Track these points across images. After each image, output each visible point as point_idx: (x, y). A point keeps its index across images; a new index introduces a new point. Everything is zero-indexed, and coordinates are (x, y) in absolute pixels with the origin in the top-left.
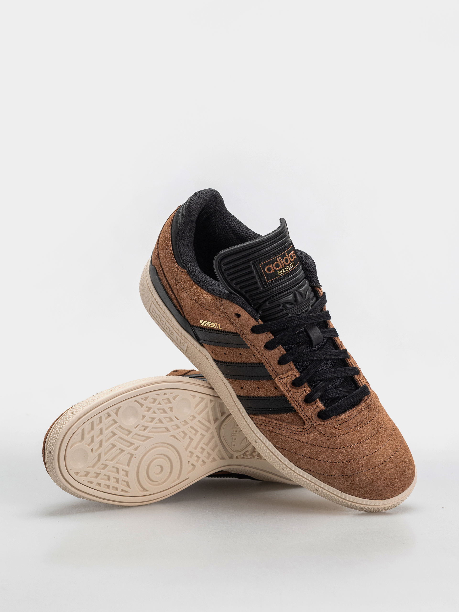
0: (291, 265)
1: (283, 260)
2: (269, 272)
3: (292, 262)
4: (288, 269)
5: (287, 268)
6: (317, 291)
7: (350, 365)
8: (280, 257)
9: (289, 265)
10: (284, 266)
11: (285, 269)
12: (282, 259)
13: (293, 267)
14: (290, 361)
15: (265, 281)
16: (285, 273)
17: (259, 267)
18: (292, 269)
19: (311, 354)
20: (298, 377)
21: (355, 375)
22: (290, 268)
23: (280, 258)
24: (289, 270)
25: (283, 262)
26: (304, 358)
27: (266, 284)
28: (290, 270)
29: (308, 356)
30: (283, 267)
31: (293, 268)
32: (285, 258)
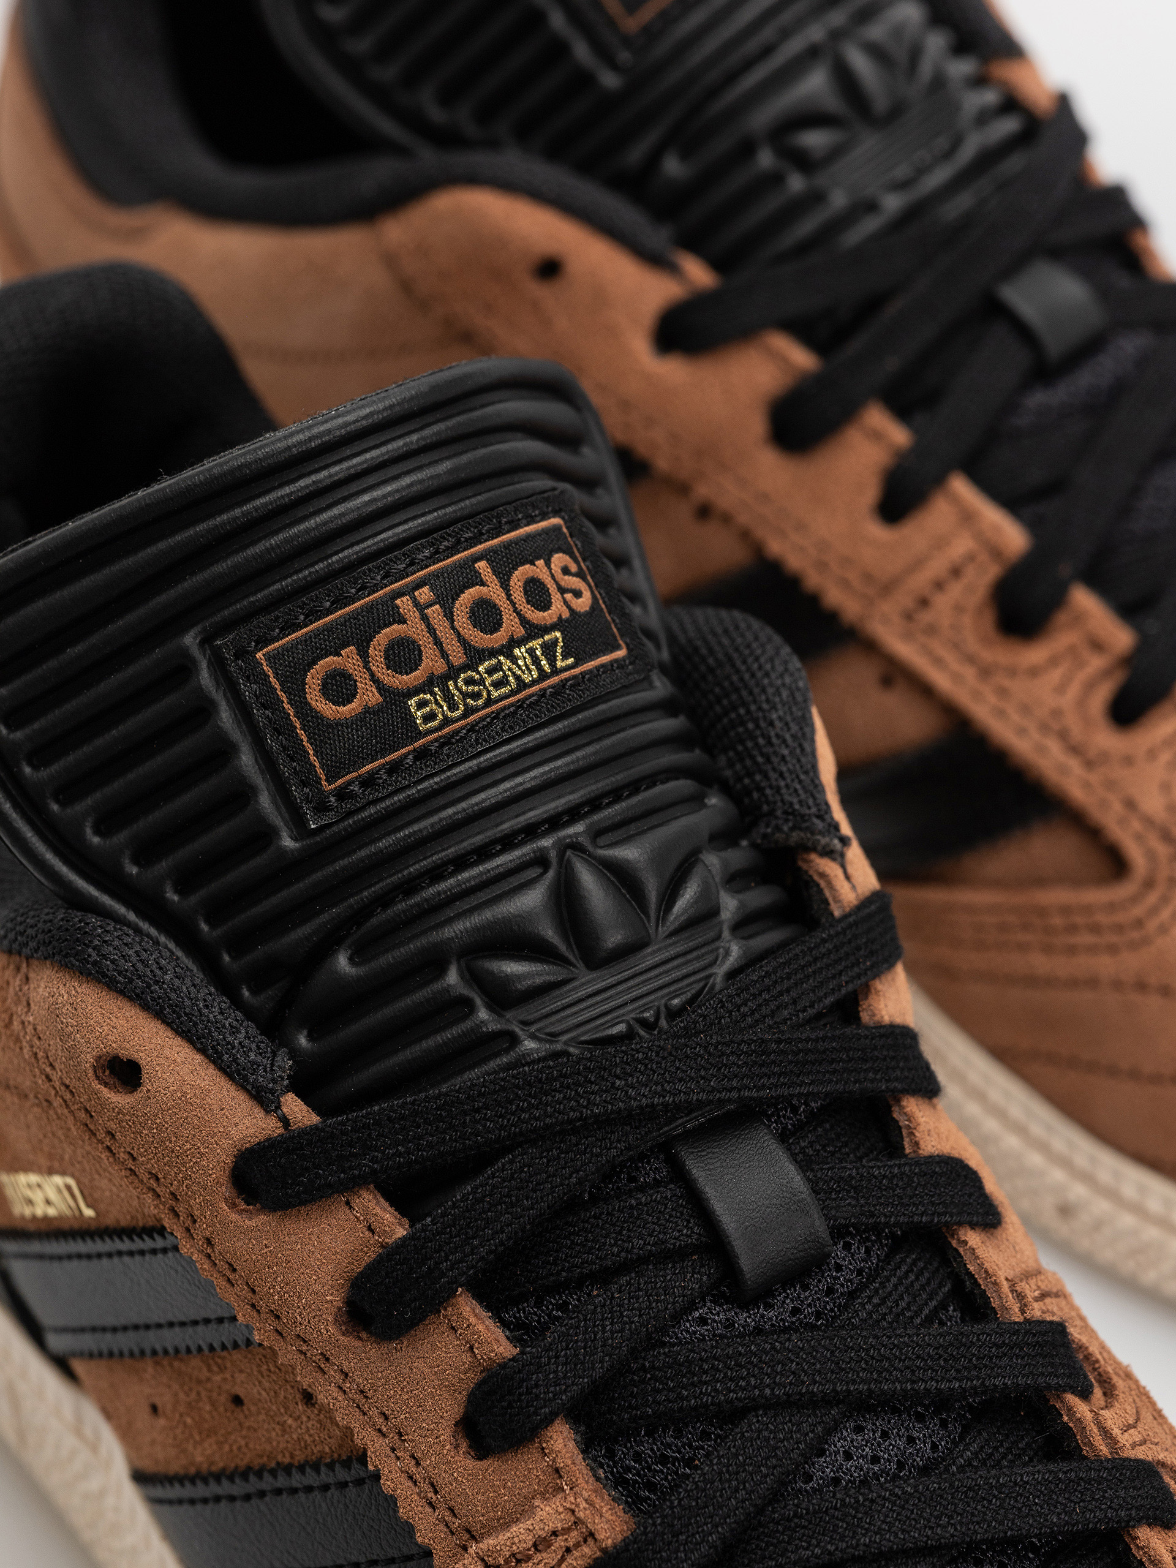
0: (531, 652)
1: (449, 615)
2: (341, 709)
3: (534, 630)
4: (497, 685)
5: (490, 672)
6: (816, 878)
7: (1090, 1444)
8: (426, 589)
9: (507, 650)
10: (457, 656)
11: (469, 682)
12: (446, 600)
13: (547, 668)
14: (548, 1421)
15: (308, 779)
16: (469, 711)
17: (256, 675)
18: (534, 682)
19: (728, 1356)
20: (615, 1546)
21: (1139, 1521)
22: (518, 678)
23: (425, 594)
24: (504, 690)
25: (453, 628)
26: (670, 1390)
27: (321, 808)
28: (513, 693)
29: (705, 1372)
30: (448, 662)
31: (543, 676)
32: (469, 595)
